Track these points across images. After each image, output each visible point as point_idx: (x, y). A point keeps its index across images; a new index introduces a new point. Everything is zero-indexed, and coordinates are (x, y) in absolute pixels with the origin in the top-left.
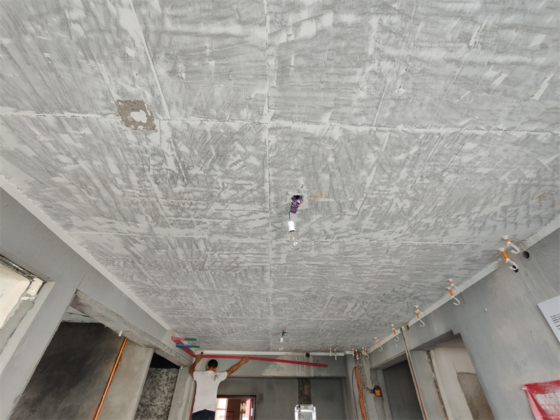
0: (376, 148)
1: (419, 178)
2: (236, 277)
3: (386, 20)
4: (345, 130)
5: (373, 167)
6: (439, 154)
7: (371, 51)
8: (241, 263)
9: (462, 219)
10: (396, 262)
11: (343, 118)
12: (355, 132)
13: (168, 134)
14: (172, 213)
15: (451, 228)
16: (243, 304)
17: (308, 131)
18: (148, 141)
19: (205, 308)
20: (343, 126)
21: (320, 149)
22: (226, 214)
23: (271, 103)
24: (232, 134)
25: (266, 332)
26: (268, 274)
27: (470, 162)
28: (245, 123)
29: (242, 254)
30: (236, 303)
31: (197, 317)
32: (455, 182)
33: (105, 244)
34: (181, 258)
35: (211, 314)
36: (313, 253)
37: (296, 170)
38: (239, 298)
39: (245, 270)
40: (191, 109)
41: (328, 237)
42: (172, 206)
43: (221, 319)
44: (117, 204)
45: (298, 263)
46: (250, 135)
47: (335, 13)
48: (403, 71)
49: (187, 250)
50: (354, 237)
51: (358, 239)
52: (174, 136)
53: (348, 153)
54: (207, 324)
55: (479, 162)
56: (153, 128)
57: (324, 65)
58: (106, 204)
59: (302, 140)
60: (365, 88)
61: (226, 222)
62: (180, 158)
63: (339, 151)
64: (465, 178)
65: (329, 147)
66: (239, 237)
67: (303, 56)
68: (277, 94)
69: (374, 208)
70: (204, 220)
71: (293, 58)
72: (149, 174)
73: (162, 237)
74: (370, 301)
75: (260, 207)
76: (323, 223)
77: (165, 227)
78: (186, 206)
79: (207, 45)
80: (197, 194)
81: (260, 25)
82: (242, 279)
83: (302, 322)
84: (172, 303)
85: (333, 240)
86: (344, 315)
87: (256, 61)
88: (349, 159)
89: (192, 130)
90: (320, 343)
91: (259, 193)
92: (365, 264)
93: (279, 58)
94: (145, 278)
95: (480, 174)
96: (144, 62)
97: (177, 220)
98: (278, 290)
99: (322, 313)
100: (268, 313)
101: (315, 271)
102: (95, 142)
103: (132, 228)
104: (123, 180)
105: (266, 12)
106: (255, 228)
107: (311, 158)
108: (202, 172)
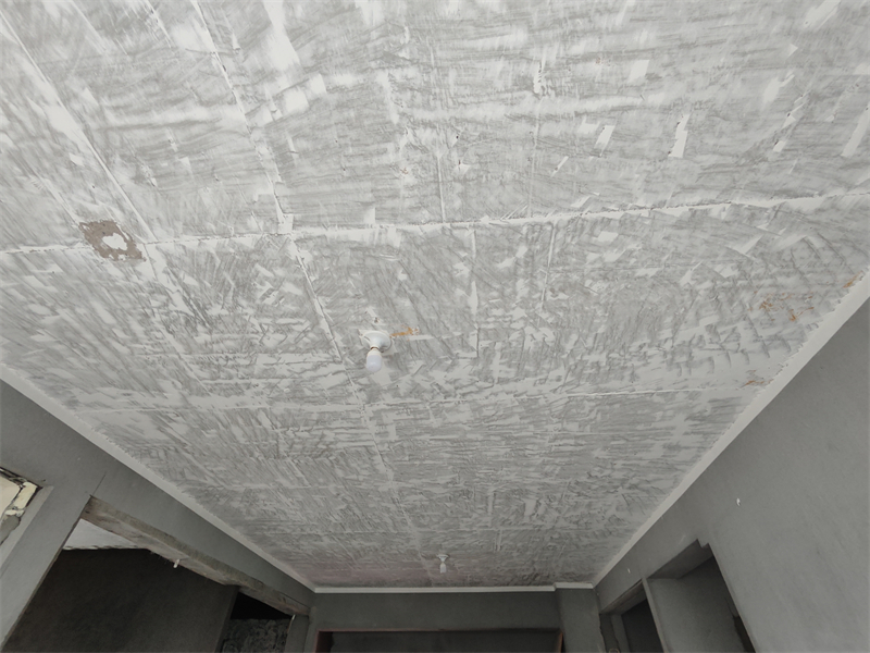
0: (463, 254)
1: (549, 293)
2: (333, 466)
3: (398, 74)
4: (405, 233)
5: (470, 282)
6: (563, 253)
7: (395, 119)
8: (331, 443)
9: (651, 352)
10: (573, 427)
11: (395, 216)
12: (421, 234)
13: (162, 263)
14: (205, 374)
15: (639, 367)
16: (359, 509)
17: (352, 239)
18: (139, 274)
19: (305, 519)
20: (400, 227)
21: (381, 263)
22: (282, 370)
23: (285, 206)
24: (247, 253)
25: (413, 553)
26: (378, 458)
27: (619, 261)
28: (259, 236)
29: (328, 429)
30: (348, 508)
31: (298, 532)
32: (610, 294)
33: (130, 426)
34: (242, 441)
35: (317, 527)
36: (435, 422)
37: (357, 296)
38: (348, 498)
39: (342, 454)
40: (180, 225)
41: (447, 394)
42: (202, 364)
43: (335, 534)
44: (127, 366)
45: (417, 438)
46: (272, 252)
47: (324, 75)
48: (454, 141)
49: (246, 428)
50: (487, 392)
51: (496, 394)
52: (170, 264)
53: (424, 266)
54: (316, 543)
55: (633, 261)
56: (139, 256)
57: (337, 144)
58: (113, 368)
59: (349, 253)
60: (409, 169)
61: (286, 382)
62: (189, 295)
63: (409, 263)
64: (623, 286)
65: (392, 259)
66: (314, 403)
67: (304, 136)
68: (288, 192)
69: (499, 345)
70: (254, 381)
71: (290, 141)
72: (156, 319)
73: (204, 410)
74: (558, 495)
75: (328, 356)
76: (431, 374)
77: (203, 395)
78: (222, 362)
79: (170, 138)
80: (230, 343)
81: (230, 103)
82: (342, 468)
83: (465, 536)
84: (254, 511)
85: (458, 399)
86: (526, 520)
87: (242, 151)
88: (428, 272)
89: (192, 254)
90: (507, 569)
91: (317, 334)
92: (524, 434)
93: (271, 143)
94: (202, 474)
95: (644, 278)
96: (98, 171)
97: (216, 384)
98: (403, 484)
99: (489, 519)
100: (404, 523)
101: (449, 449)
102: (70, 282)
103: (158, 400)
104: (124, 331)
105: (231, 86)
106: (331, 388)
107: (372, 278)
108: (225, 312)
